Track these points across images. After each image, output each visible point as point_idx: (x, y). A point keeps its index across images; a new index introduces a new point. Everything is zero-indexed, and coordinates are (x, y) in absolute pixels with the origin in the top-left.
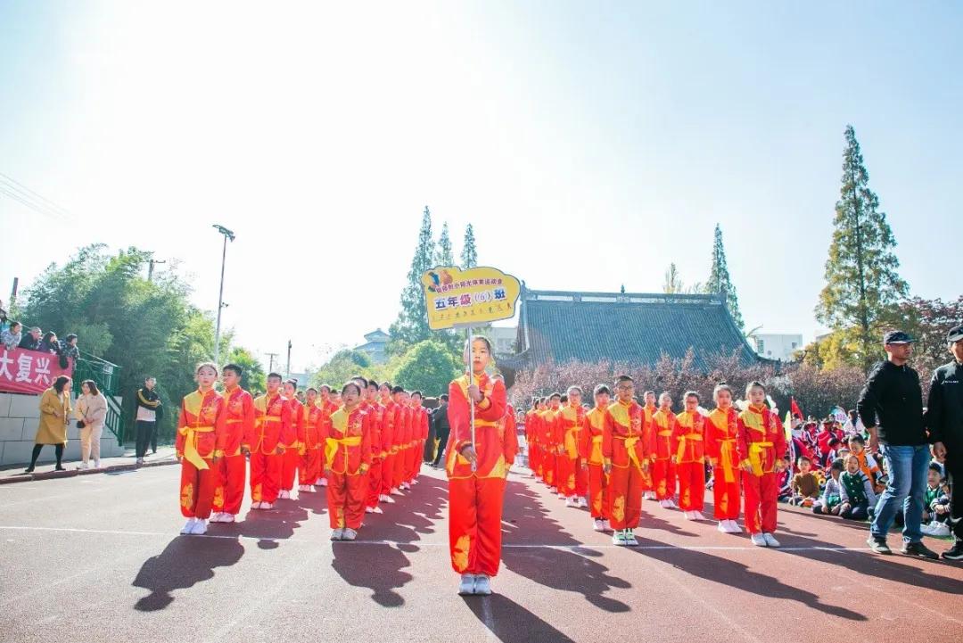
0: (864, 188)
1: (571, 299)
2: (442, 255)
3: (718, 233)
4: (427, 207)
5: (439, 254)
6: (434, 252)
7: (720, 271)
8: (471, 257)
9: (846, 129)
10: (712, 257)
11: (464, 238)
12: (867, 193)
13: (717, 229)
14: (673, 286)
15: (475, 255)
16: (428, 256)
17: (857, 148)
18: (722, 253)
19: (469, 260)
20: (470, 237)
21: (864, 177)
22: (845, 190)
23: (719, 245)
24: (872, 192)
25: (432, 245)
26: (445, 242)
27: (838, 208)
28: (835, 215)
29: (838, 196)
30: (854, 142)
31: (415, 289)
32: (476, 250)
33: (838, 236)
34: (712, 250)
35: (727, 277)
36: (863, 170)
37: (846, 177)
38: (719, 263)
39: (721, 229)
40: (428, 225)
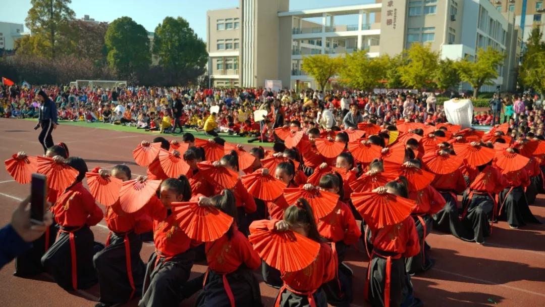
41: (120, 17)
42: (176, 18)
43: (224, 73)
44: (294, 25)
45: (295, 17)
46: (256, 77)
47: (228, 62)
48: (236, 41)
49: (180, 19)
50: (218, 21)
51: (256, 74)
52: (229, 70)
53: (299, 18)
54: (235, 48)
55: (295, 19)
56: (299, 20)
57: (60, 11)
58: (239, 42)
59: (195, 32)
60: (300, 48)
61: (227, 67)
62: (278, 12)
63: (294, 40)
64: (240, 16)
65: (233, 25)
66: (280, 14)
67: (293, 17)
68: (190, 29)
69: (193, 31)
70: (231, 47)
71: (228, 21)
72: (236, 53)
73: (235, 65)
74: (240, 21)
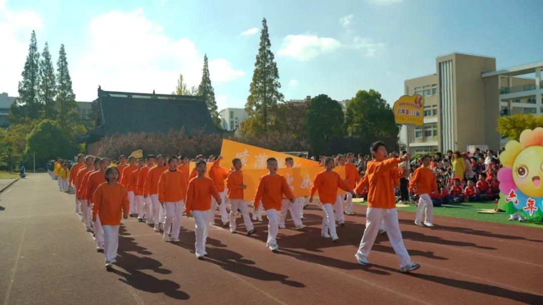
0: (268, 49)
1: (126, 96)
2: (45, 62)
3: (206, 59)
4: (34, 31)
5: (42, 62)
6: (39, 60)
7: (206, 80)
8: (64, 65)
9: (263, 19)
10: (203, 71)
11: (58, 52)
12: (269, 52)
13: (205, 56)
14: (181, 87)
15: (66, 63)
16: (35, 62)
17: (267, 30)
18: (208, 70)
19: (63, 66)
20: (62, 52)
21: (269, 44)
22: (260, 50)
23: (206, 65)
24: (272, 51)
25: (38, 56)
26: (46, 54)
27: (257, 58)
28: (255, 61)
29: (257, 53)
30: (266, 27)
31: (27, 83)
32: (67, 60)
33: (256, 72)
34: (203, 68)
35: (209, 82)
36: (269, 41)
37: (261, 44)
38: (206, 75)
39: (207, 57)
40: (34, 43)
41: (317, 95)
42: (368, 91)
43: (424, 140)
44: (501, 84)
45: (502, 76)
46: (456, 143)
47: (429, 129)
48: (435, 108)
49: (371, 91)
50: (415, 89)
51: (456, 140)
52: (429, 138)
53: (507, 77)
54: (434, 115)
55: (502, 78)
56: (508, 79)
57: (272, 96)
58: (438, 108)
59: (387, 103)
60: (511, 108)
61: (427, 134)
62: (482, 73)
63: (503, 100)
64: (437, 82)
65: (431, 91)
66: (484, 75)
67: (499, 77)
68: (382, 100)
69: (385, 101)
70: (430, 114)
71: (426, 88)
72: (435, 119)
73: (434, 131)
74: (437, 87)
